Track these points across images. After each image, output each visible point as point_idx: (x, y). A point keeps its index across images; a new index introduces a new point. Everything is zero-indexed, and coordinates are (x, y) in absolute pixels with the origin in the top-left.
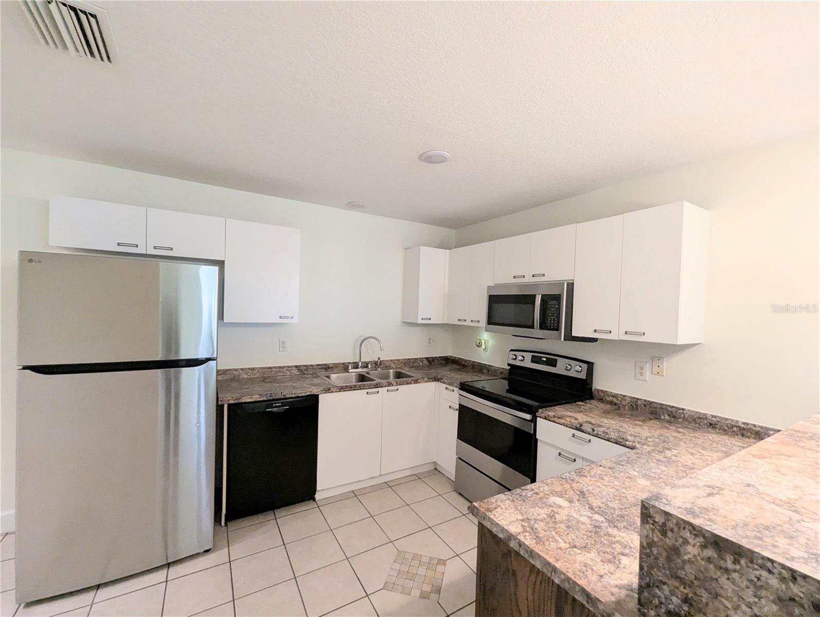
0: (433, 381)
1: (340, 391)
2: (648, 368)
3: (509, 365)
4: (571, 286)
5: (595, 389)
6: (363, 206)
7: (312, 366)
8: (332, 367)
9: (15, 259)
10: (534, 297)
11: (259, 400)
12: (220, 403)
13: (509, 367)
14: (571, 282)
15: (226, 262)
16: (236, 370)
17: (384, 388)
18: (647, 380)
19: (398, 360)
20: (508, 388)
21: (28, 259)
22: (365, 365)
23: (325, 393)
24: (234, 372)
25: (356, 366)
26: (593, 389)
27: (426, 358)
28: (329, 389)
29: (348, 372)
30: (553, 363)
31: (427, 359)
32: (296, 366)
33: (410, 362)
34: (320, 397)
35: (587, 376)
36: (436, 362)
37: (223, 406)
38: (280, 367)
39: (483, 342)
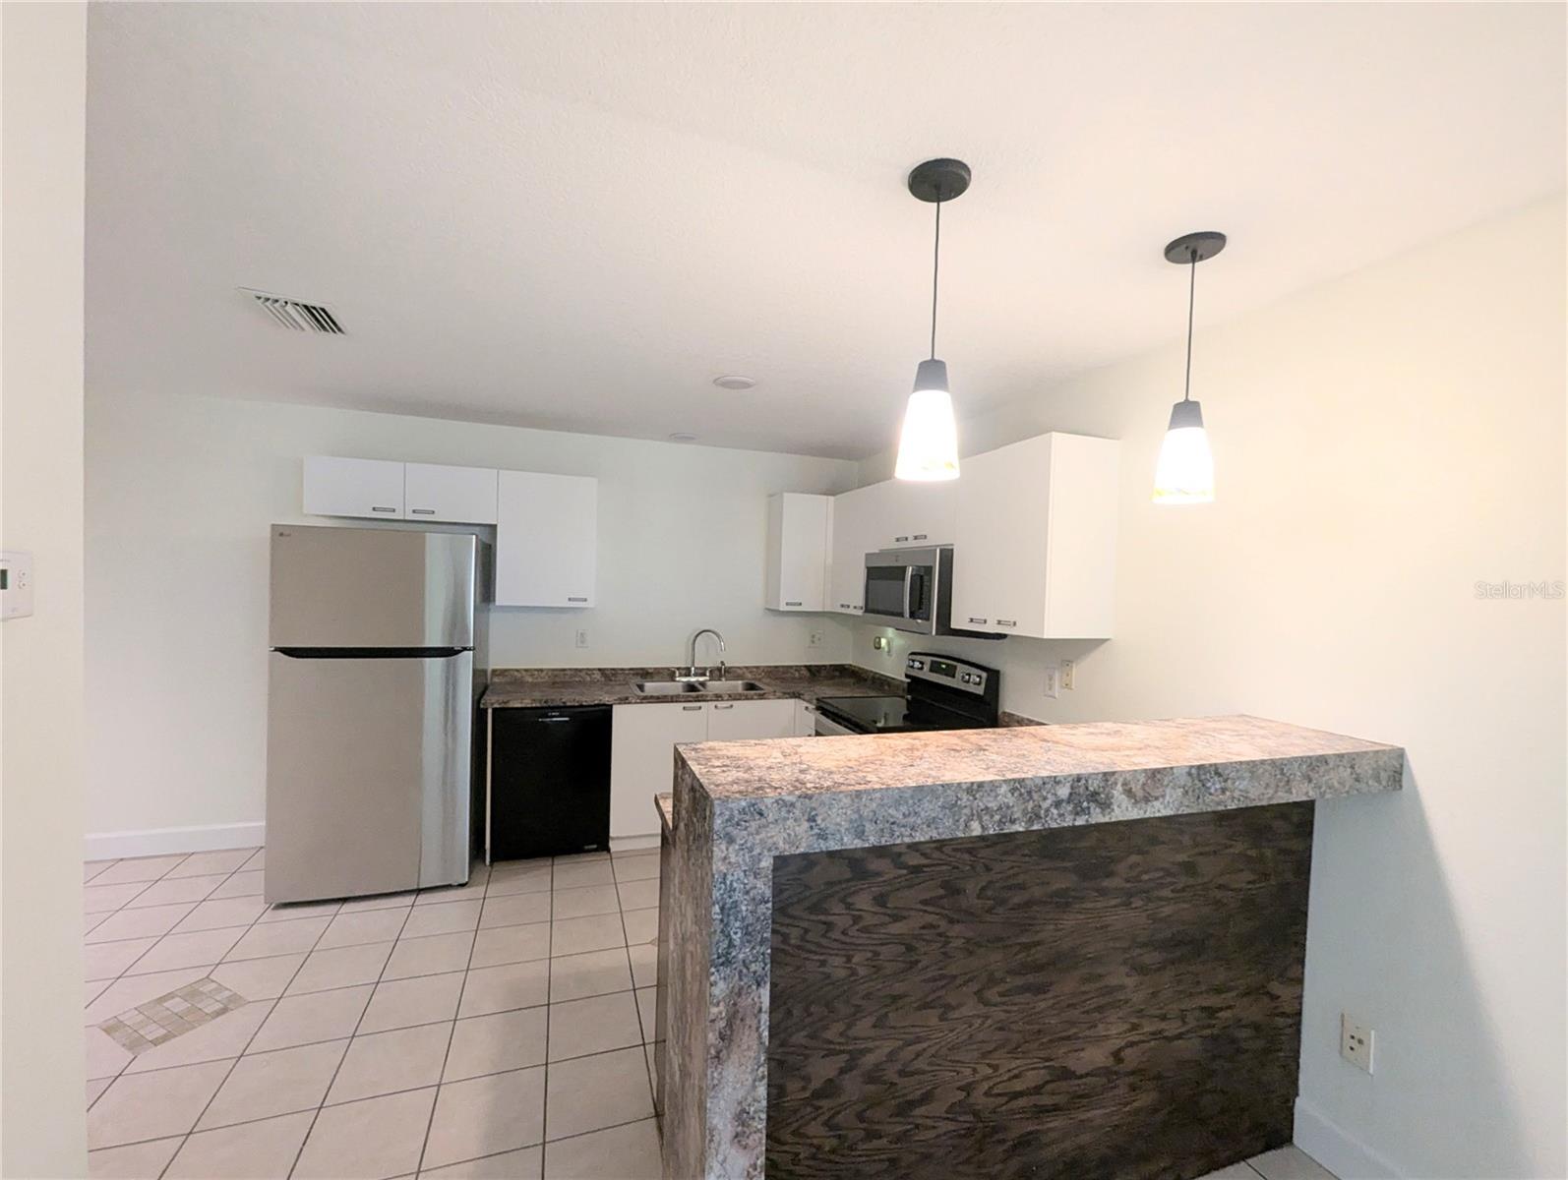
0: (791, 698)
1: (642, 703)
2: (1057, 675)
3: (907, 676)
4: (947, 557)
5: (1004, 713)
6: (693, 438)
7: (622, 669)
8: (651, 673)
9: (267, 533)
10: (903, 569)
11: (529, 706)
12: (482, 706)
13: (909, 680)
14: (950, 547)
15: (499, 530)
16: (517, 670)
17: (710, 703)
18: (1057, 696)
19: (757, 667)
20: (906, 712)
21: (280, 533)
22: (700, 671)
23: (619, 704)
24: (516, 673)
25: (687, 672)
26: (1000, 712)
27: (805, 666)
28: (627, 698)
29: (675, 681)
30: (950, 672)
31: (808, 668)
32: (600, 670)
33: (779, 671)
34: (614, 707)
35: (985, 692)
36: (823, 673)
37: (486, 710)
38: (576, 669)
39: (884, 642)
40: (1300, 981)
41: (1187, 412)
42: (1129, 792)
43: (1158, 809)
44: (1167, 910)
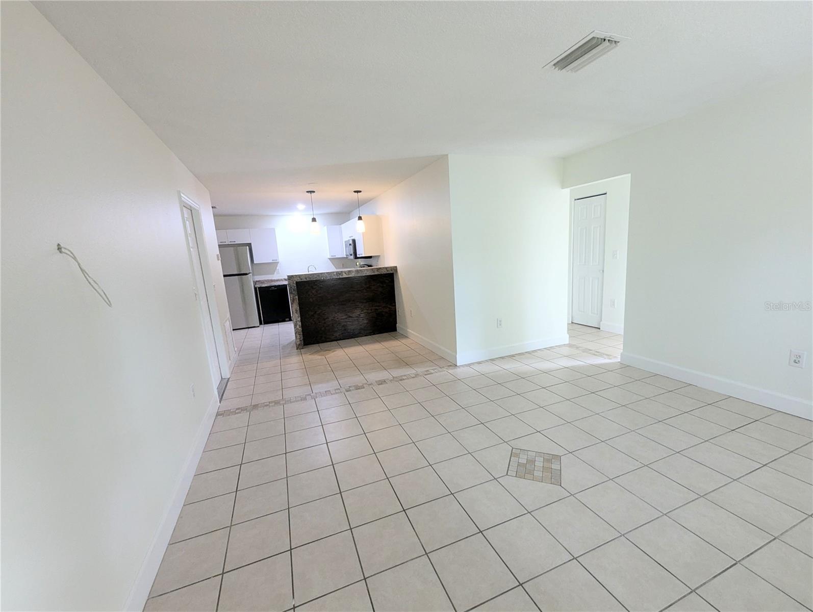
4: (354, 241)
11: (267, 286)
14: (354, 239)
37: (257, 288)
39: (358, 264)
40: (395, 305)
41: (360, 218)
42: (345, 273)
43: (350, 276)
44: (366, 294)
